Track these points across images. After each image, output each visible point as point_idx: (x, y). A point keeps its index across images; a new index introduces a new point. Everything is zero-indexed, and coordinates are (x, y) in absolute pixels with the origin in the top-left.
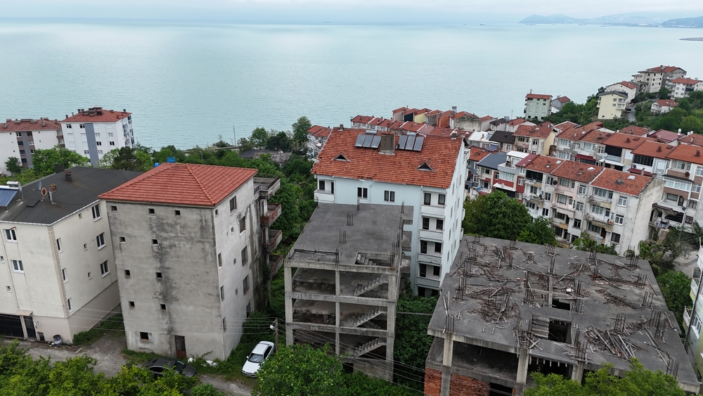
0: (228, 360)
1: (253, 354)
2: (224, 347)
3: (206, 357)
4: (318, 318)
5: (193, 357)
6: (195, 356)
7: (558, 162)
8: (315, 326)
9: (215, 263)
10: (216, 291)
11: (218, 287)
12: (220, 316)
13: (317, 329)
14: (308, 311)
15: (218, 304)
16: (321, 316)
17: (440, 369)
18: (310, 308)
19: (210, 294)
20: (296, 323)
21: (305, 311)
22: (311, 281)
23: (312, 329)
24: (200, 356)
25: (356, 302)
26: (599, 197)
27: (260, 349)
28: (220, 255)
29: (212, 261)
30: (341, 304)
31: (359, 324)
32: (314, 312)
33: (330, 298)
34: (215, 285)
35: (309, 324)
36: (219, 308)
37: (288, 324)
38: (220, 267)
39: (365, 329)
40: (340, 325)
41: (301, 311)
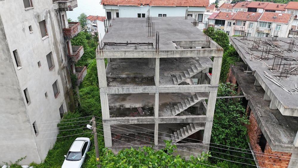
0: (45, 161)
1: (70, 152)
2: (39, 150)
3: (20, 163)
4: (133, 112)
5: (7, 164)
6: (9, 163)
7: (232, 14)
8: (133, 120)
9: (11, 61)
10: (18, 94)
11: (19, 90)
12: (28, 121)
13: (136, 122)
14: (122, 106)
15: (23, 109)
16: (135, 109)
17: (291, 151)
18: (123, 103)
19: (11, 99)
20: (114, 118)
21: (118, 107)
22: (124, 76)
23: (131, 122)
24: (14, 162)
25: (177, 91)
26: (263, 28)
27: (77, 146)
28: (15, 52)
29: (6, 59)
30: (160, 94)
31: (178, 112)
32: (128, 106)
33: (149, 89)
34: (15, 87)
35: (127, 118)
36: (25, 112)
37: (105, 121)
38: (19, 68)
39: (184, 117)
40: (159, 116)
41: (115, 106)
